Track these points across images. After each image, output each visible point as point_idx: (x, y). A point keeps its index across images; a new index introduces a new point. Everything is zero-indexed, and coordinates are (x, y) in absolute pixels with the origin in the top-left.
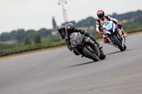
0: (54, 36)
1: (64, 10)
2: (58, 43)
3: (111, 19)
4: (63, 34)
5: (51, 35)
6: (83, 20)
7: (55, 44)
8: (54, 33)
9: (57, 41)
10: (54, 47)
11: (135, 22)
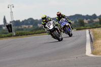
1: (12, 12)
2: (6, 35)
6: (25, 20)
7: (3, 35)
8: (4, 28)
9: (5, 33)
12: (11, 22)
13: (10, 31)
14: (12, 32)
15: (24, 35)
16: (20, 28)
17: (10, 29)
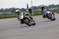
12: (31, 7)
13: (31, 12)
14: (31, 13)
15: (39, 15)
16: (36, 11)
17: (30, 11)
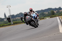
0: (5, 21)
1: (9, 10)
2: (7, 24)
3: (35, 12)
4: (9, 20)
5: (4, 21)
6: (18, 14)
8: (5, 20)
10: (5, 26)
11: (40, 14)
12: (9, 16)
16: (15, 19)
